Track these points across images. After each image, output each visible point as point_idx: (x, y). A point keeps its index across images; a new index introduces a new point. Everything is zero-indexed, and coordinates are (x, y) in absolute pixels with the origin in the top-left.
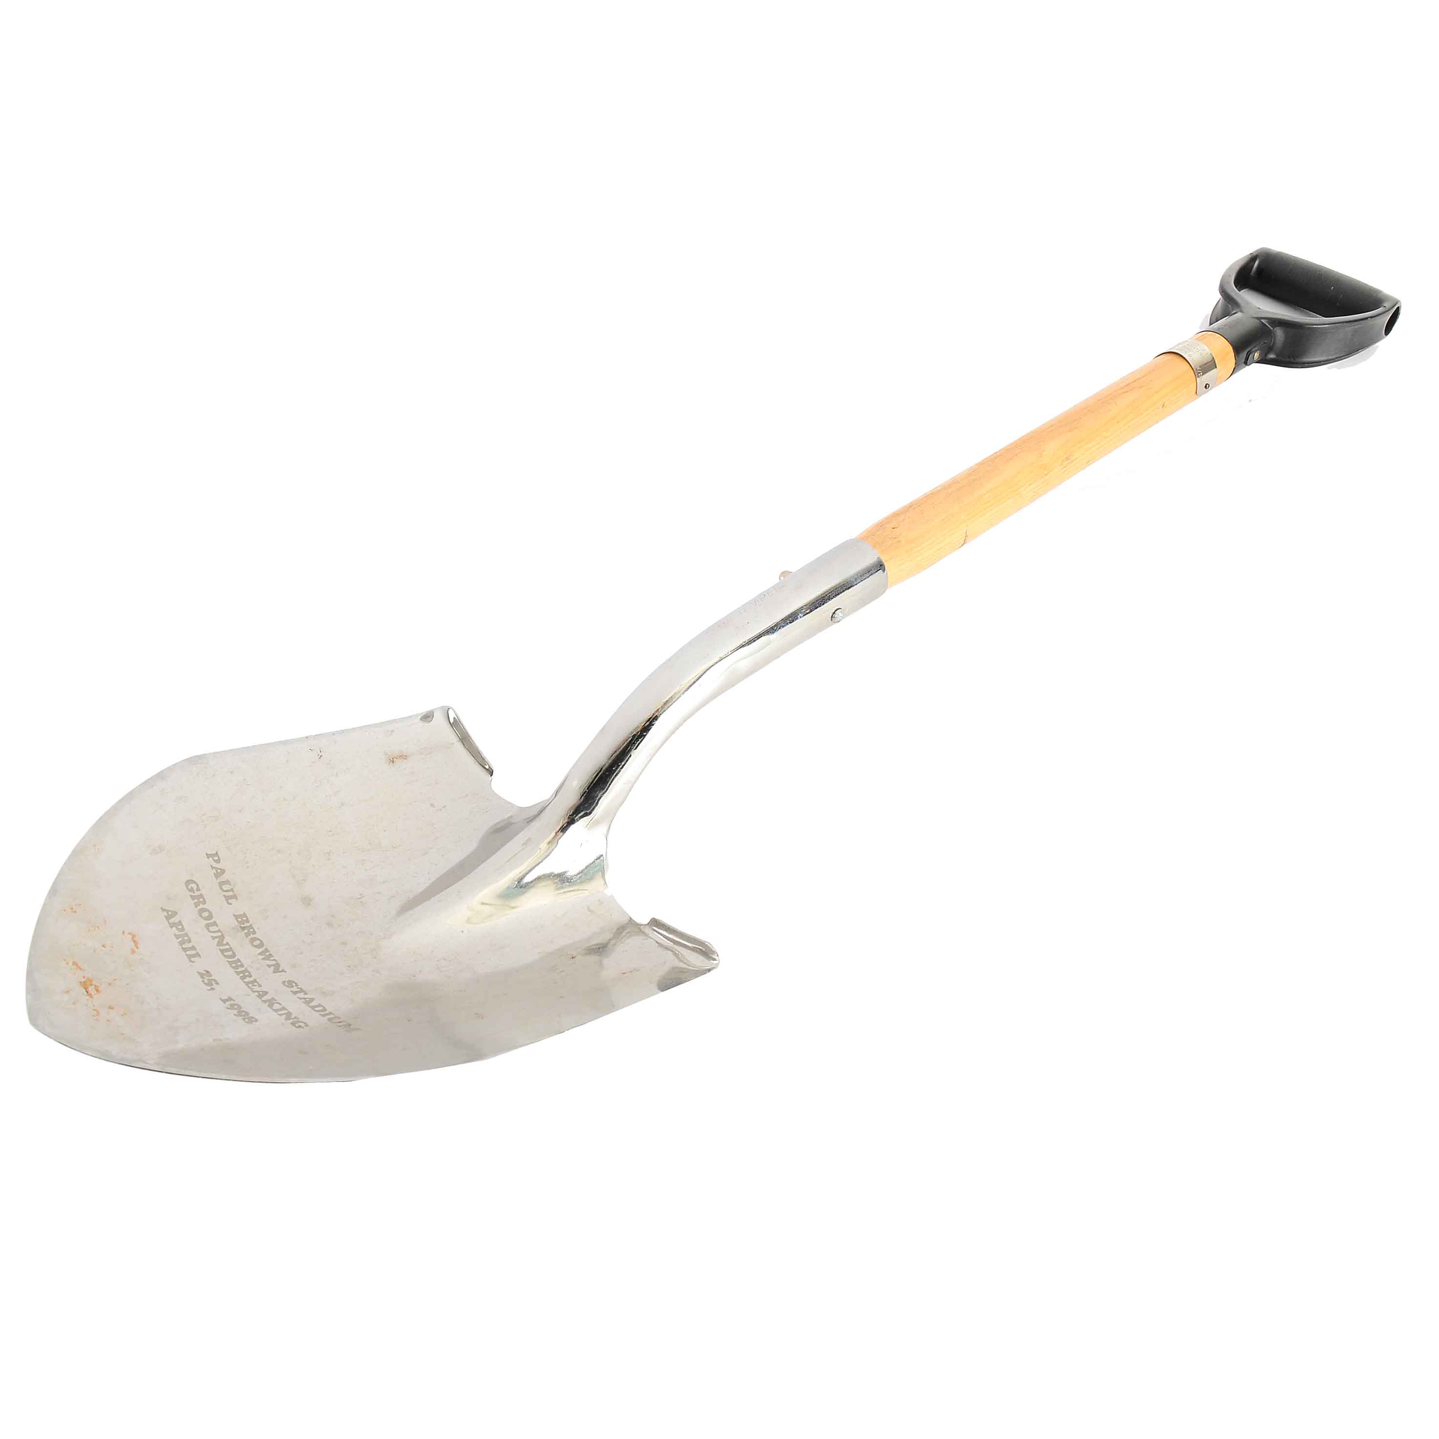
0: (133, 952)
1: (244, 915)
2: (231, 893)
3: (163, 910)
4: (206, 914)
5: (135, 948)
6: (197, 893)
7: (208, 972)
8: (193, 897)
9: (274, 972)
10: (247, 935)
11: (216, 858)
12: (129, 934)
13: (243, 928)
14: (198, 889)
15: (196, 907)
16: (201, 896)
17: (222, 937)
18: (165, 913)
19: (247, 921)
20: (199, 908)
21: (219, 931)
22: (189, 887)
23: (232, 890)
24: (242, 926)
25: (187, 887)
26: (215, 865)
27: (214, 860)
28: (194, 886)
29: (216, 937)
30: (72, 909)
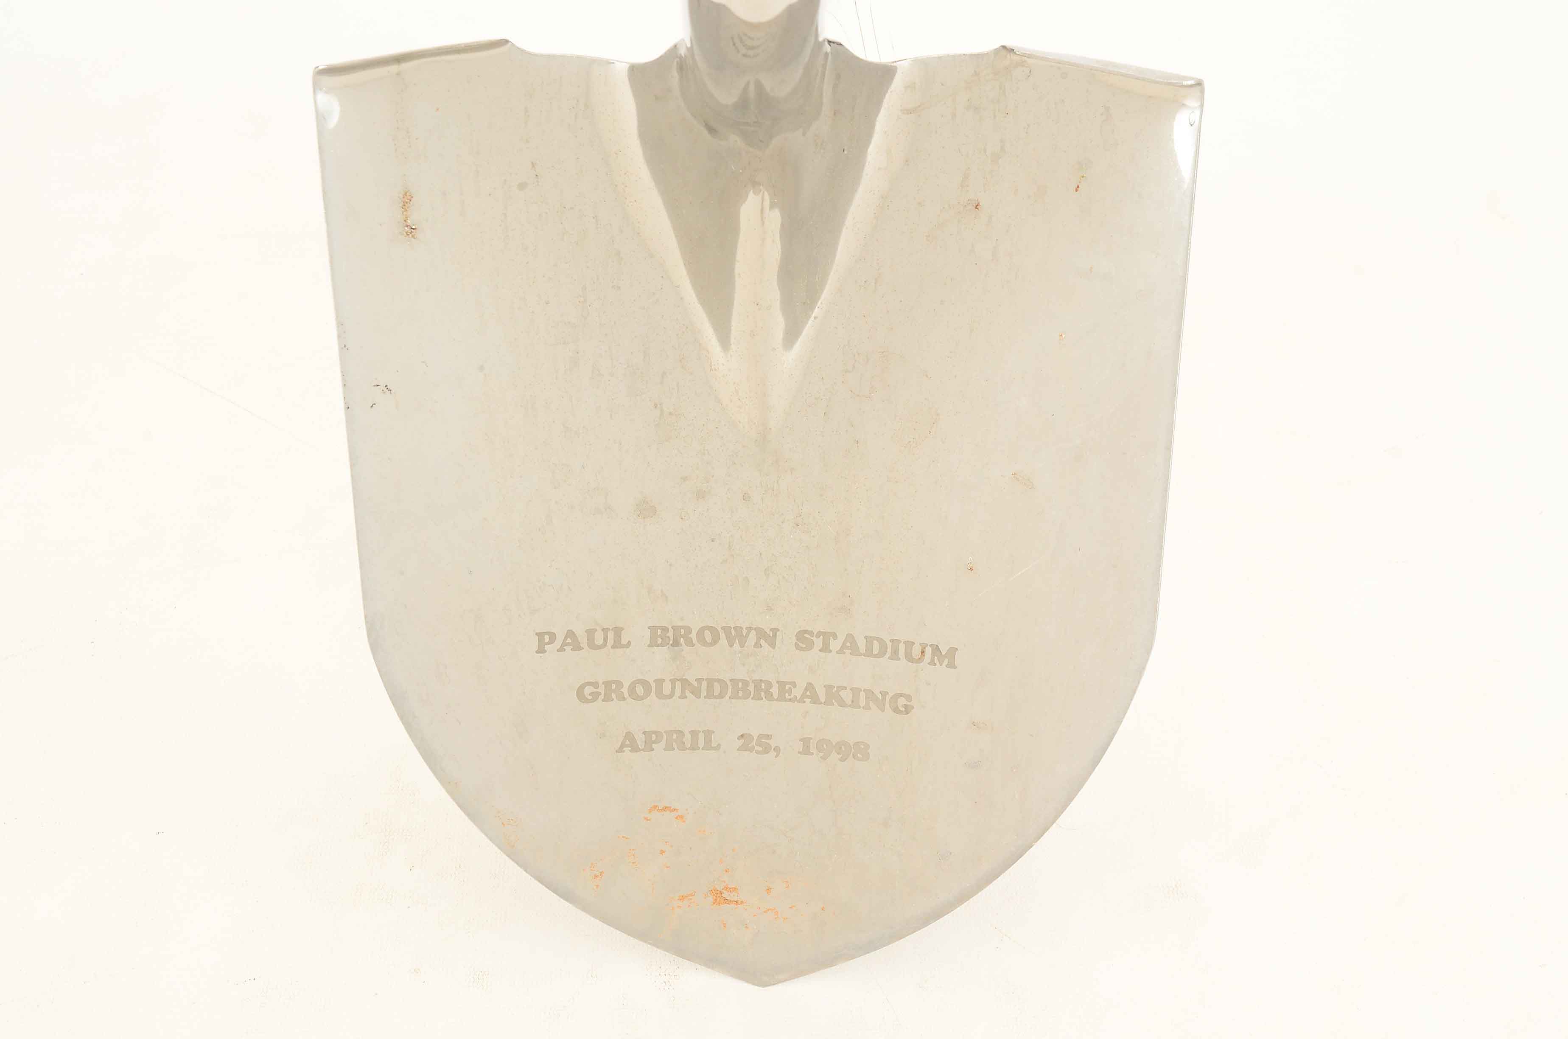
0: (681, 817)
1: (653, 629)
2: (611, 635)
3: (620, 750)
4: (640, 690)
5: (675, 814)
6: (601, 689)
7: (742, 736)
8: (607, 698)
9: (773, 645)
10: (690, 643)
11: (547, 638)
12: (650, 811)
13: (676, 643)
14: (595, 685)
15: (624, 699)
16: (607, 684)
17: (685, 682)
18: (627, 749)
19: (665, 629)
20: (626, 695)
21: (673, 682)
22: (590, 698)
23: (605, 630)
24: (671, 642)
25: (587, 701)
26: (558, 643)
27: (548, 643)
28: (588, 690)
29: (683, 692)
30: (596, 876)
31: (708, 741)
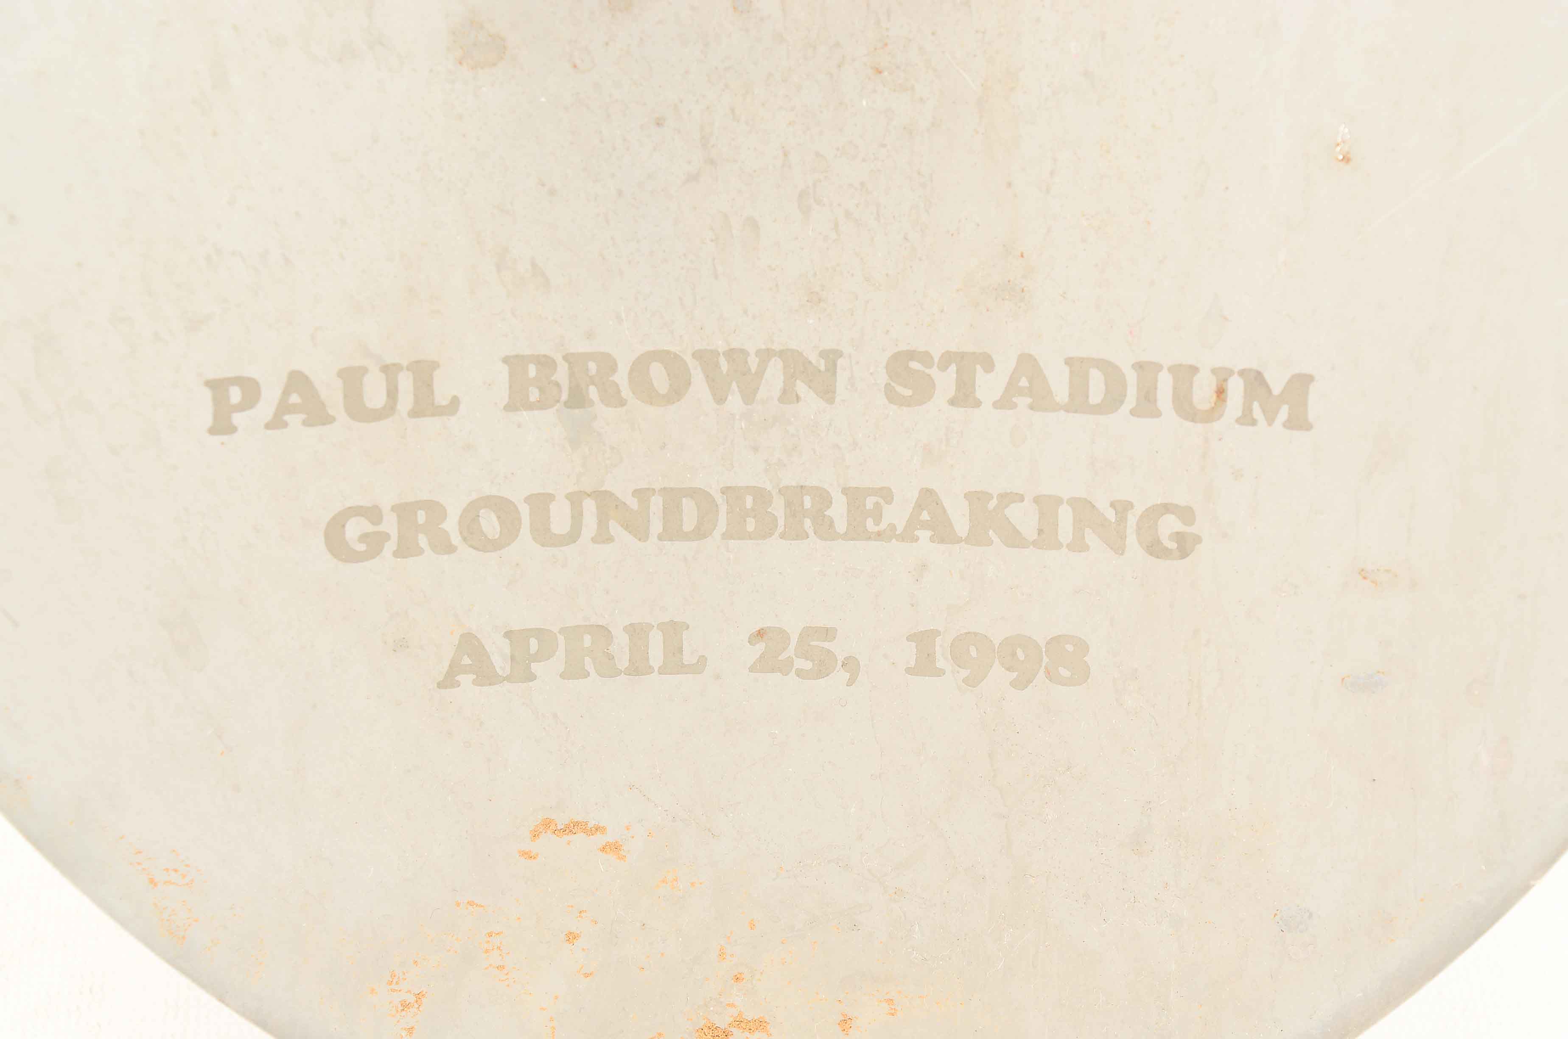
0: (613, 848)
1: (516, 363)
2: (406, 383)
3: (448, 681)
4: (490, 523)
5: (600, 840)
6: (390, 525)
7: (760, 634)
8: (405, 550)
9: (828, 394)
10: (613, 398)
11: (235, 395)
12: (535, 835)
13: (577, 400)
14: (373, 513)
15: (450, 549)
16: (405, 511)
17: (605, 500)
18: (467, 680)
19: (545, 363)
20: (456, 539)
21: (575, 499)
22: (361, 547)
23: (390, 371)
24: (565, 397)
25: (353, 557)
26: (265, 409)
27: (241, 408)
28: (354, 529)
29: (602, 523)
30: (405, 1006)
31: (674, 650)
